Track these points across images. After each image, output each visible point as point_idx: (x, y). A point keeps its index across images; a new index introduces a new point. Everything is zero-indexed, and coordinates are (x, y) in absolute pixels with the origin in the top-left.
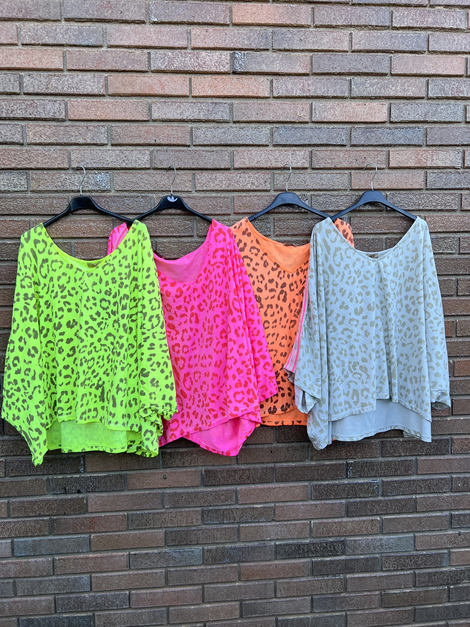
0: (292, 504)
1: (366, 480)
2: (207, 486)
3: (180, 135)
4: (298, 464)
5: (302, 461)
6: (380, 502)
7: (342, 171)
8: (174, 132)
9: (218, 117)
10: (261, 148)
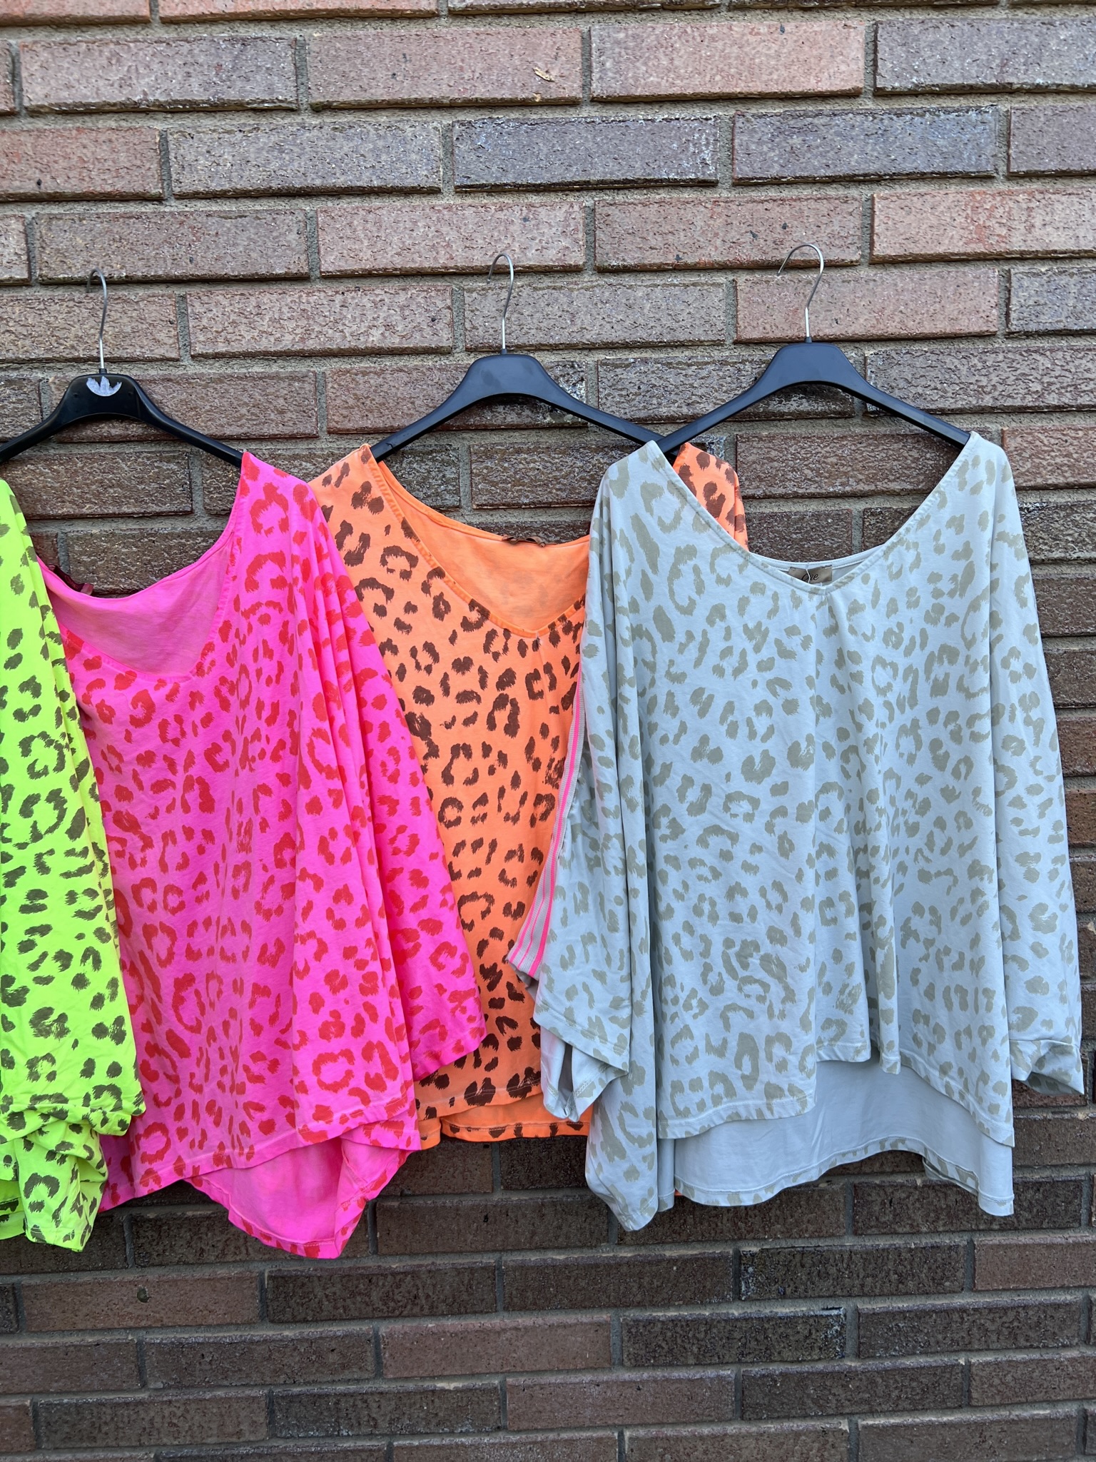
0: (559, 1379)
1: (802, 1308)
2: (281, 1322)
3: (123, 158)
4: (575, 1255)
5: (591, 1247)
6: (850, 1375)
7: (703, 278)
8: (103, 152)
9: (254, 91)
10: (416, 201)
